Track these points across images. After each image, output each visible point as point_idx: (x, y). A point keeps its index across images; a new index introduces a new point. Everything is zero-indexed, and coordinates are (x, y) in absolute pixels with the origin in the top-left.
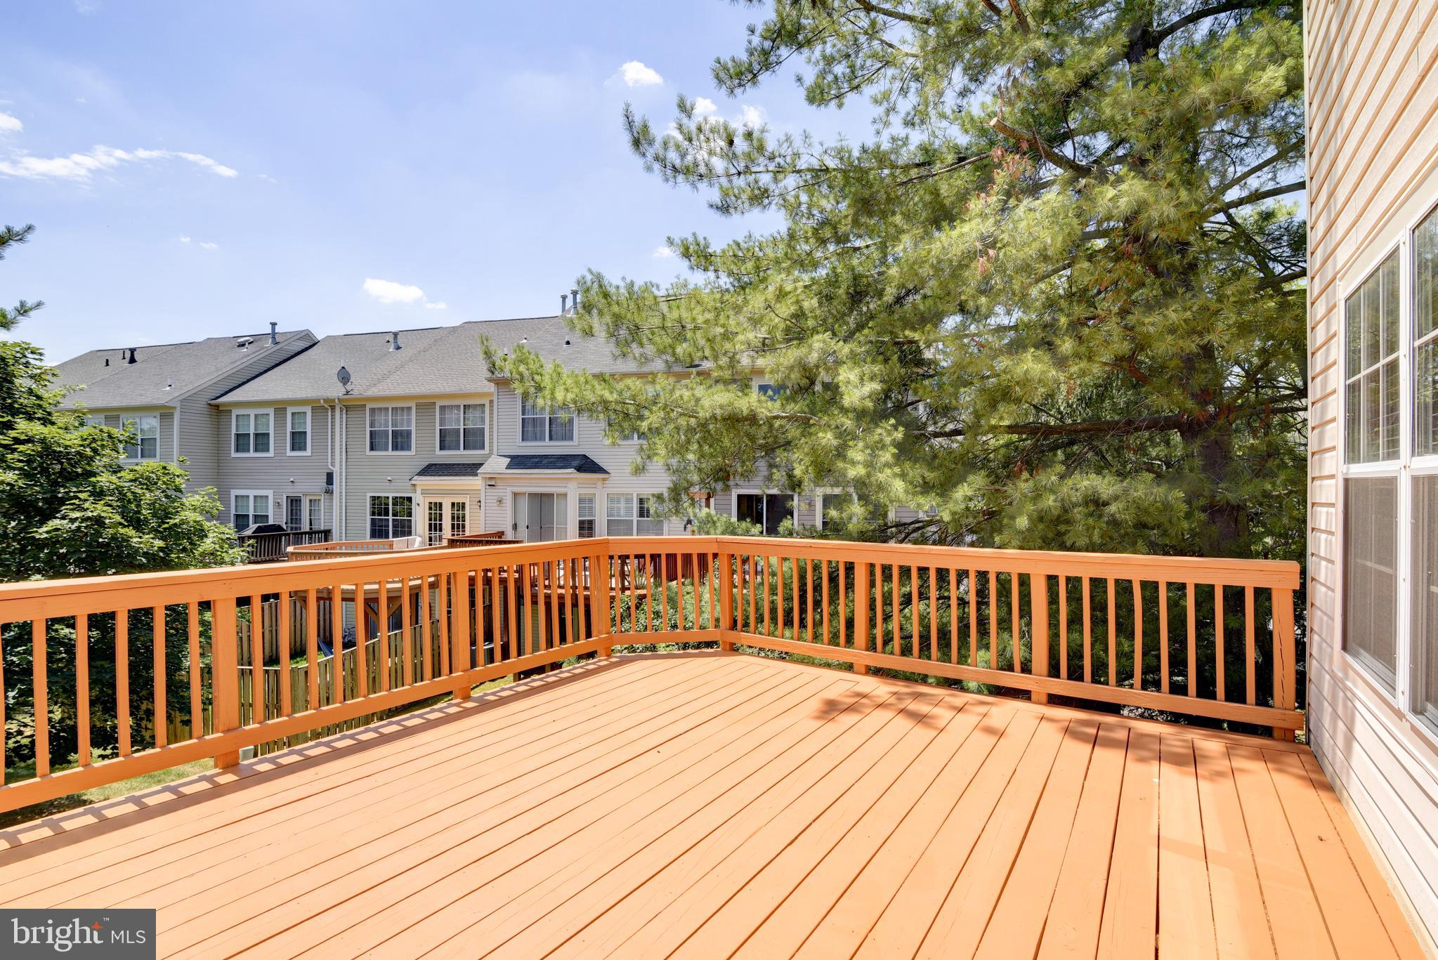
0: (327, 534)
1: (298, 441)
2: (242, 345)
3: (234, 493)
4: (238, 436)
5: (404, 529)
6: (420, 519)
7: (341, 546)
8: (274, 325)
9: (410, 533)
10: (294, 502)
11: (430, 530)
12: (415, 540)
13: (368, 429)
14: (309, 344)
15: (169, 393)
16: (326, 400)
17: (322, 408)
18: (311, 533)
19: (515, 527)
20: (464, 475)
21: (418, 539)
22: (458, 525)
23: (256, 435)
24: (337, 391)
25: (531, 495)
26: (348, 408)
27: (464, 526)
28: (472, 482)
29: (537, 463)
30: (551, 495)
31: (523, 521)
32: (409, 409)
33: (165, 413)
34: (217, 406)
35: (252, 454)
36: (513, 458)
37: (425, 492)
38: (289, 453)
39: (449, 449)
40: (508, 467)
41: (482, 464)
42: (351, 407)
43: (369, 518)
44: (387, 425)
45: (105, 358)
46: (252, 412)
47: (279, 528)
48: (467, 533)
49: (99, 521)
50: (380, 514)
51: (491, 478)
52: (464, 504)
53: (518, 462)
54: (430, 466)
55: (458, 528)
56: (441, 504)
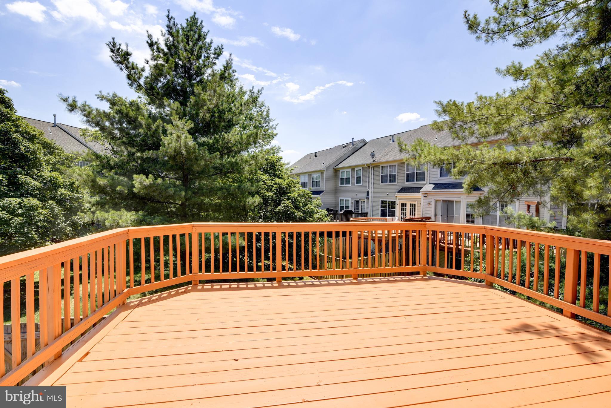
0: (366, 214)
1: (358, 180)
2: (344, 147)
3: (340, 198)
4: (341, 179)
5: (392, 214)
6: (398, 210)
7: (370, 219)
8: (353, 139)
9: (394, 216)
10: (357, 202)
11: (402, 215)
12: (395, 218)
13: (381, 175)
14: (364, 143)
15: (323, 166)
16: (367, 165)
17: (366, 167)
18: (362, 213)
19: (436, 215)
20: (415, 192)
21: (397, 218)
22: (413, 213)
23: (346, 178)
24: (370, 161)
25: (443, 201)
26: (374, 167)
27: (415, 214)
28: (418, 195)
29: (447, 186)
30: (453, 202)
31: (440, 213)
32: (395, 165)
33: (322, 172)
34: (336, 169)
35: (345, 185)
36: (436, 184)
37: (400, 199)
38: (356, 185)
39: (410, 181)
40: (433, 189)
41: (422, 188)
42: (375, 166)
43: (380, 209)
44: (387, 172)
45: (309, 156)
46: (345, 170)
47: (351, 211)
48: (416, 217)
49: (288, 207)
50: (384, 208)
51: (425, 194)
52: (415, 204)
53: (438, 186)
54: (403, 188)
55: (412, 214)
56: (406, 204)
